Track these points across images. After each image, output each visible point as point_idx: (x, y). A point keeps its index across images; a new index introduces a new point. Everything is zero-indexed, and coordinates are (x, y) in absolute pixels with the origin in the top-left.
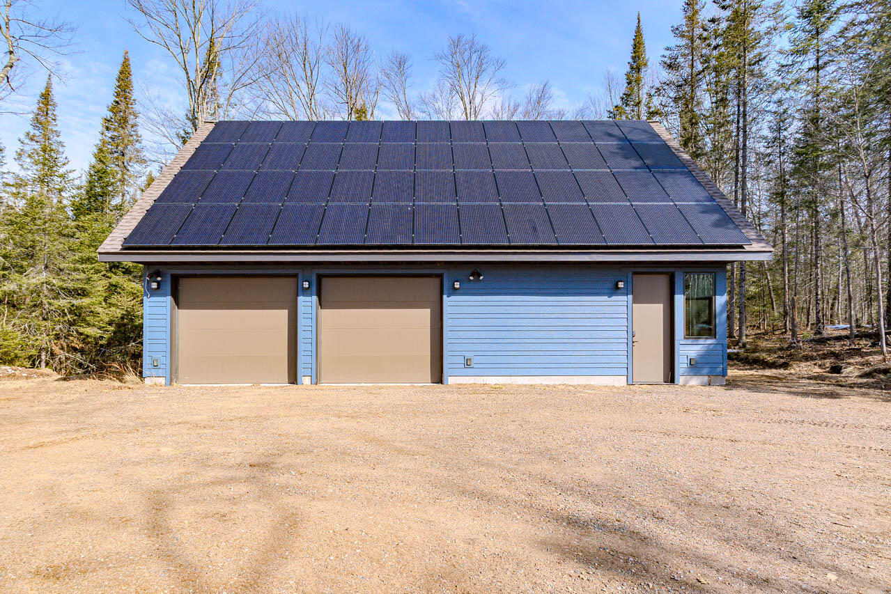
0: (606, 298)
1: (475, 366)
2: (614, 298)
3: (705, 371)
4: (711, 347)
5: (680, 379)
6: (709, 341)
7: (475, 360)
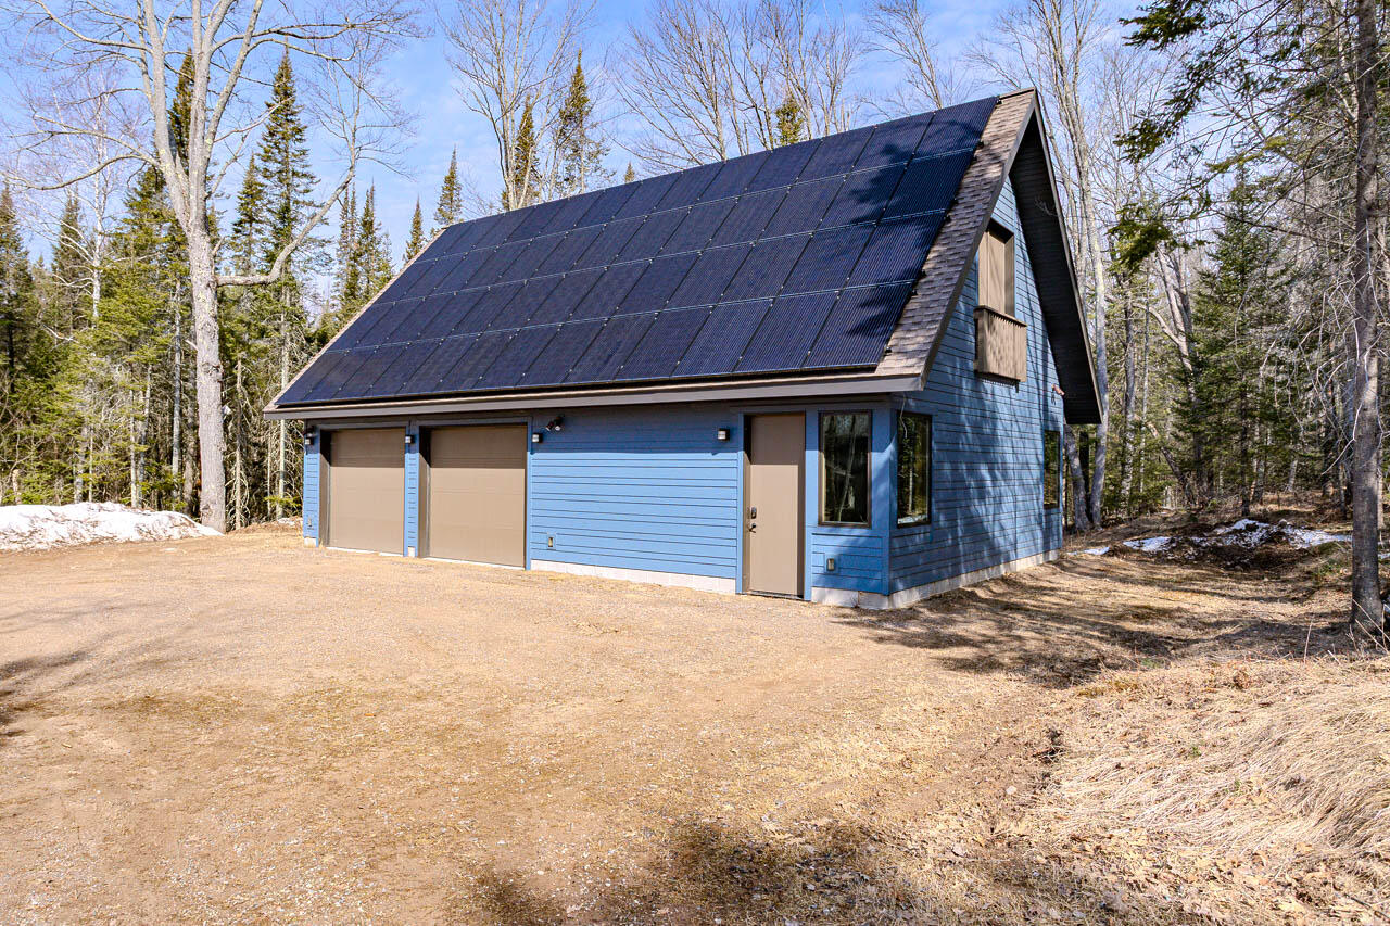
0: (709, 455)
1: (558, 548)
2: (720, 455)
3: (852, 582)
4: (862, 540)
5: (814, 593)
6: (857, 532)
7: (557, 539)
